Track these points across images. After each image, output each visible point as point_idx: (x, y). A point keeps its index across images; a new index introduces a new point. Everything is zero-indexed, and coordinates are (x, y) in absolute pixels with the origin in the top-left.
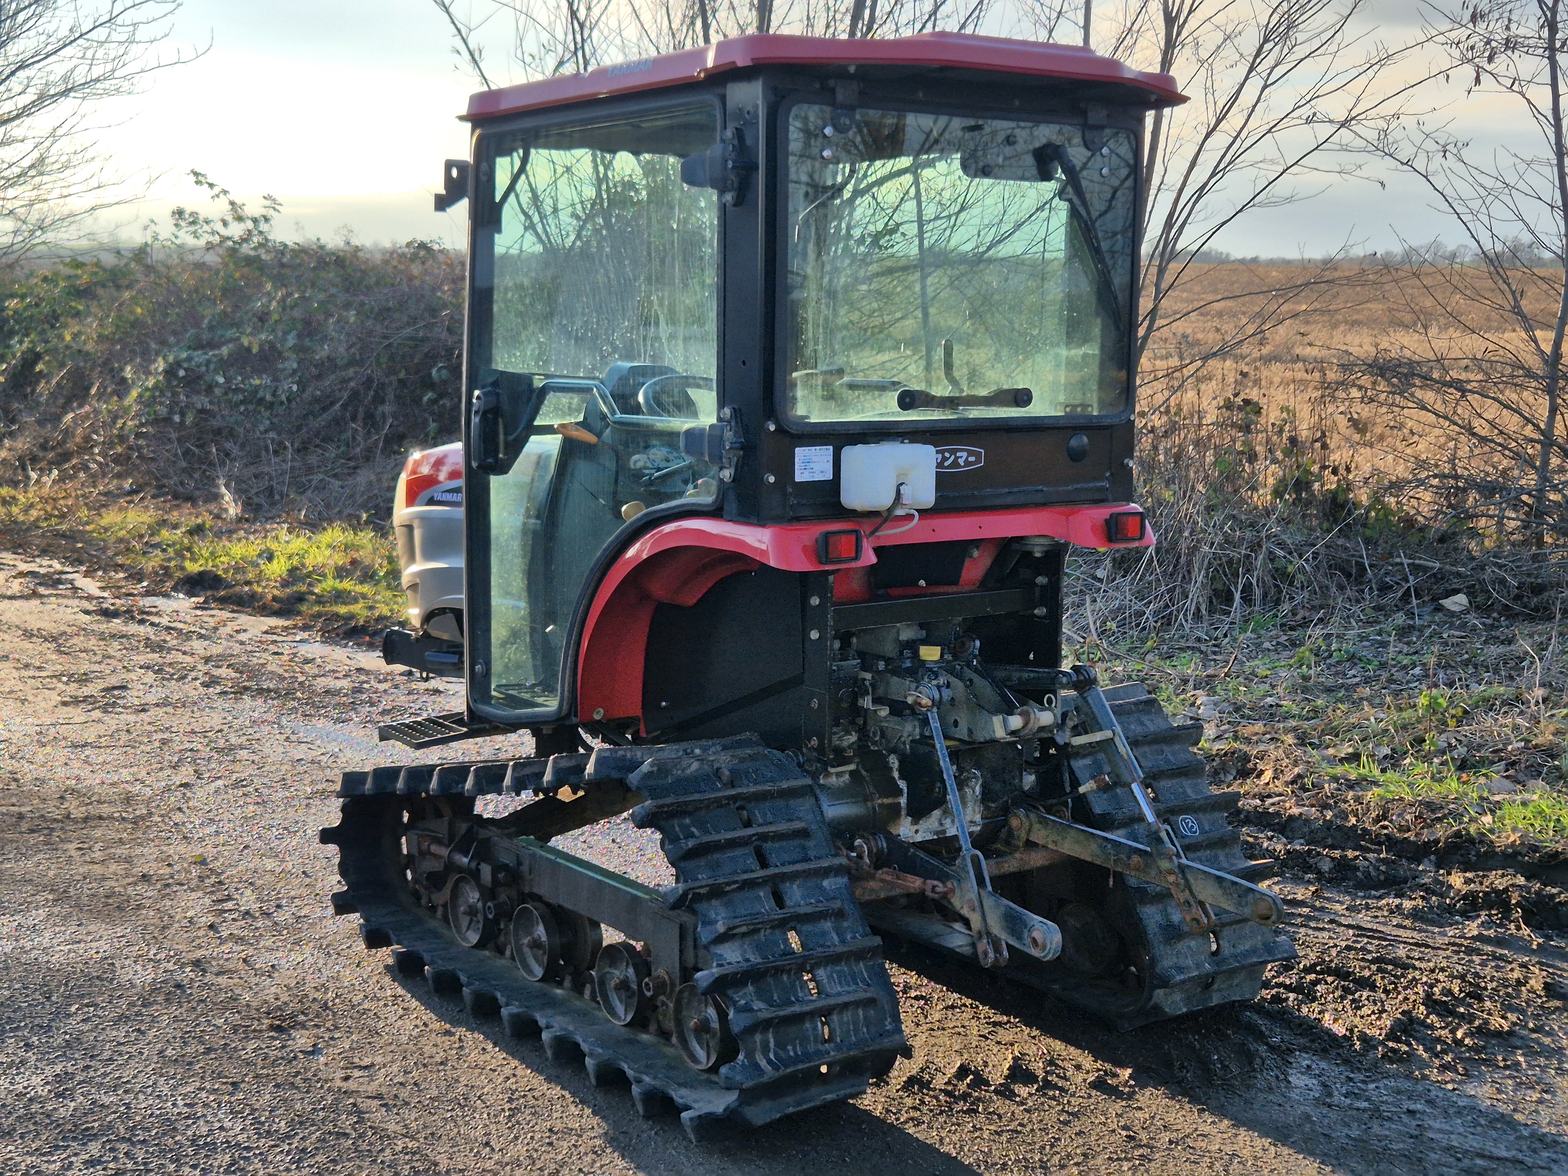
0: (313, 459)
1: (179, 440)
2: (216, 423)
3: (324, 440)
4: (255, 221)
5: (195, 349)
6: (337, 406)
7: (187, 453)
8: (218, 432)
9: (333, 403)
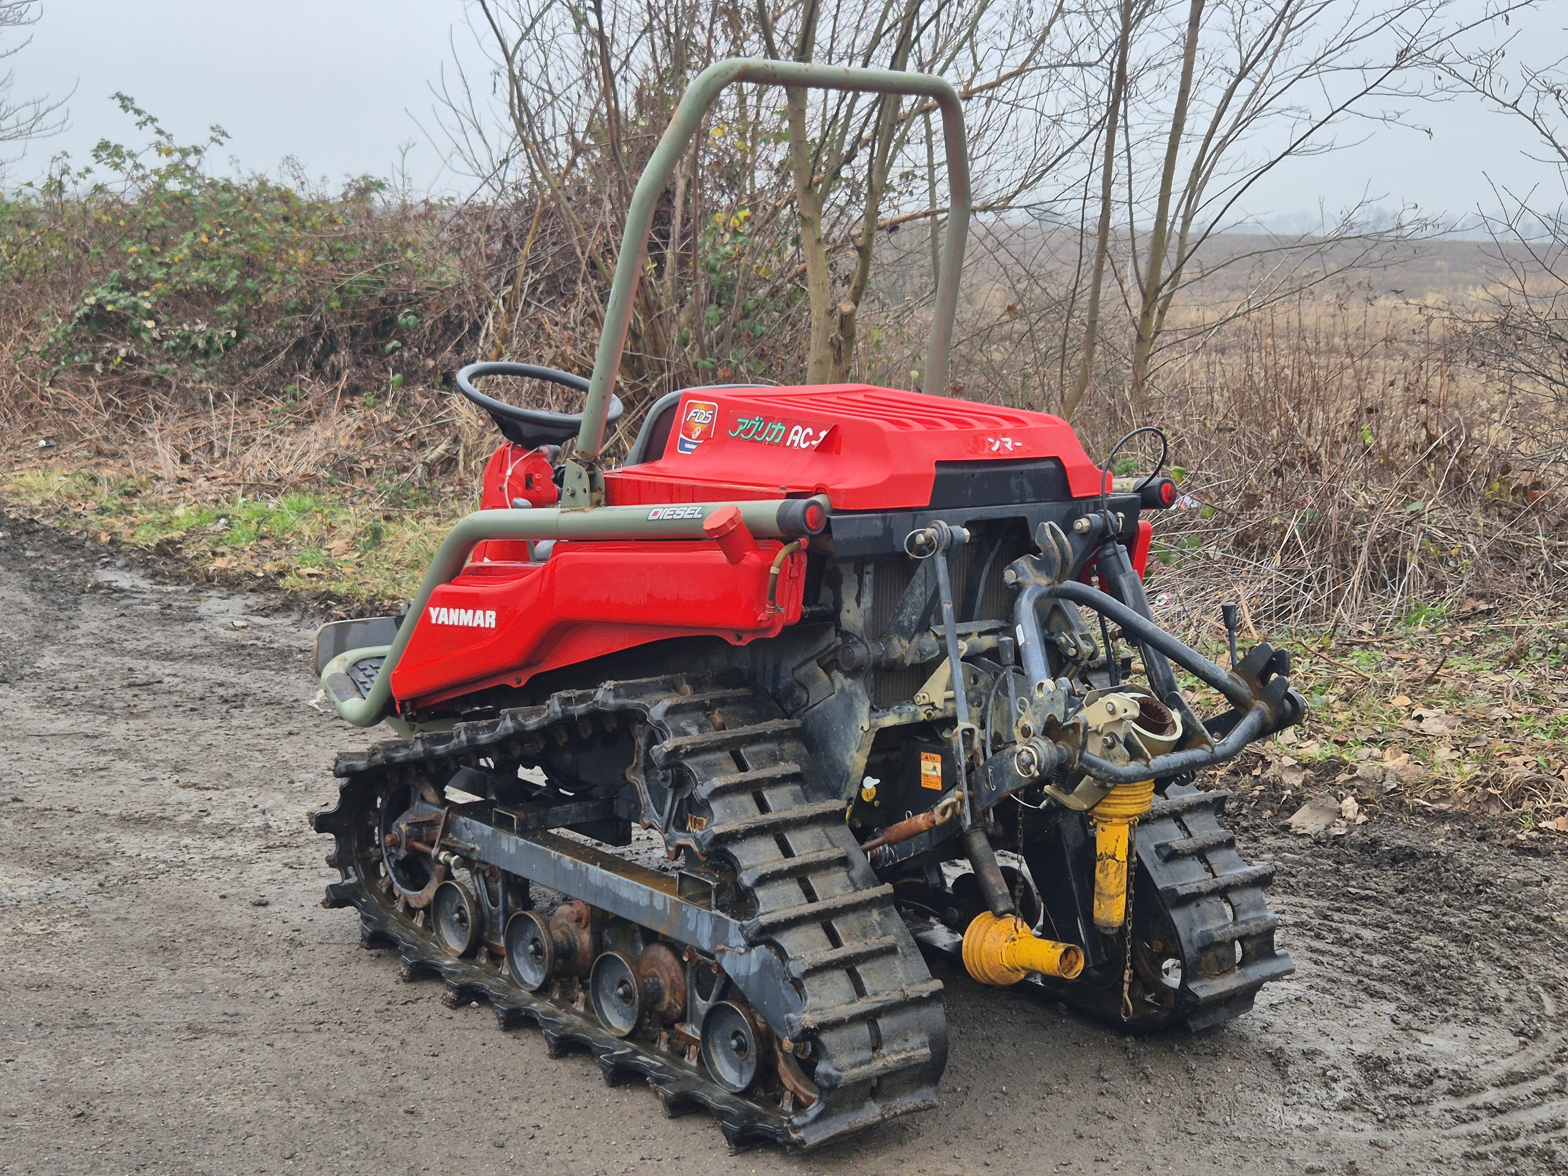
0: (255, 413)
1: (99, 389)
2: (145, 372)
3: (267, 392)
4: (185, 153)
5: (120, 290)
6: (282, 356)
7: (108, 404)
8: (146, 381)
9: (276, 352)
